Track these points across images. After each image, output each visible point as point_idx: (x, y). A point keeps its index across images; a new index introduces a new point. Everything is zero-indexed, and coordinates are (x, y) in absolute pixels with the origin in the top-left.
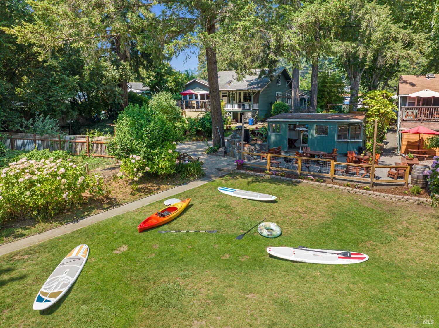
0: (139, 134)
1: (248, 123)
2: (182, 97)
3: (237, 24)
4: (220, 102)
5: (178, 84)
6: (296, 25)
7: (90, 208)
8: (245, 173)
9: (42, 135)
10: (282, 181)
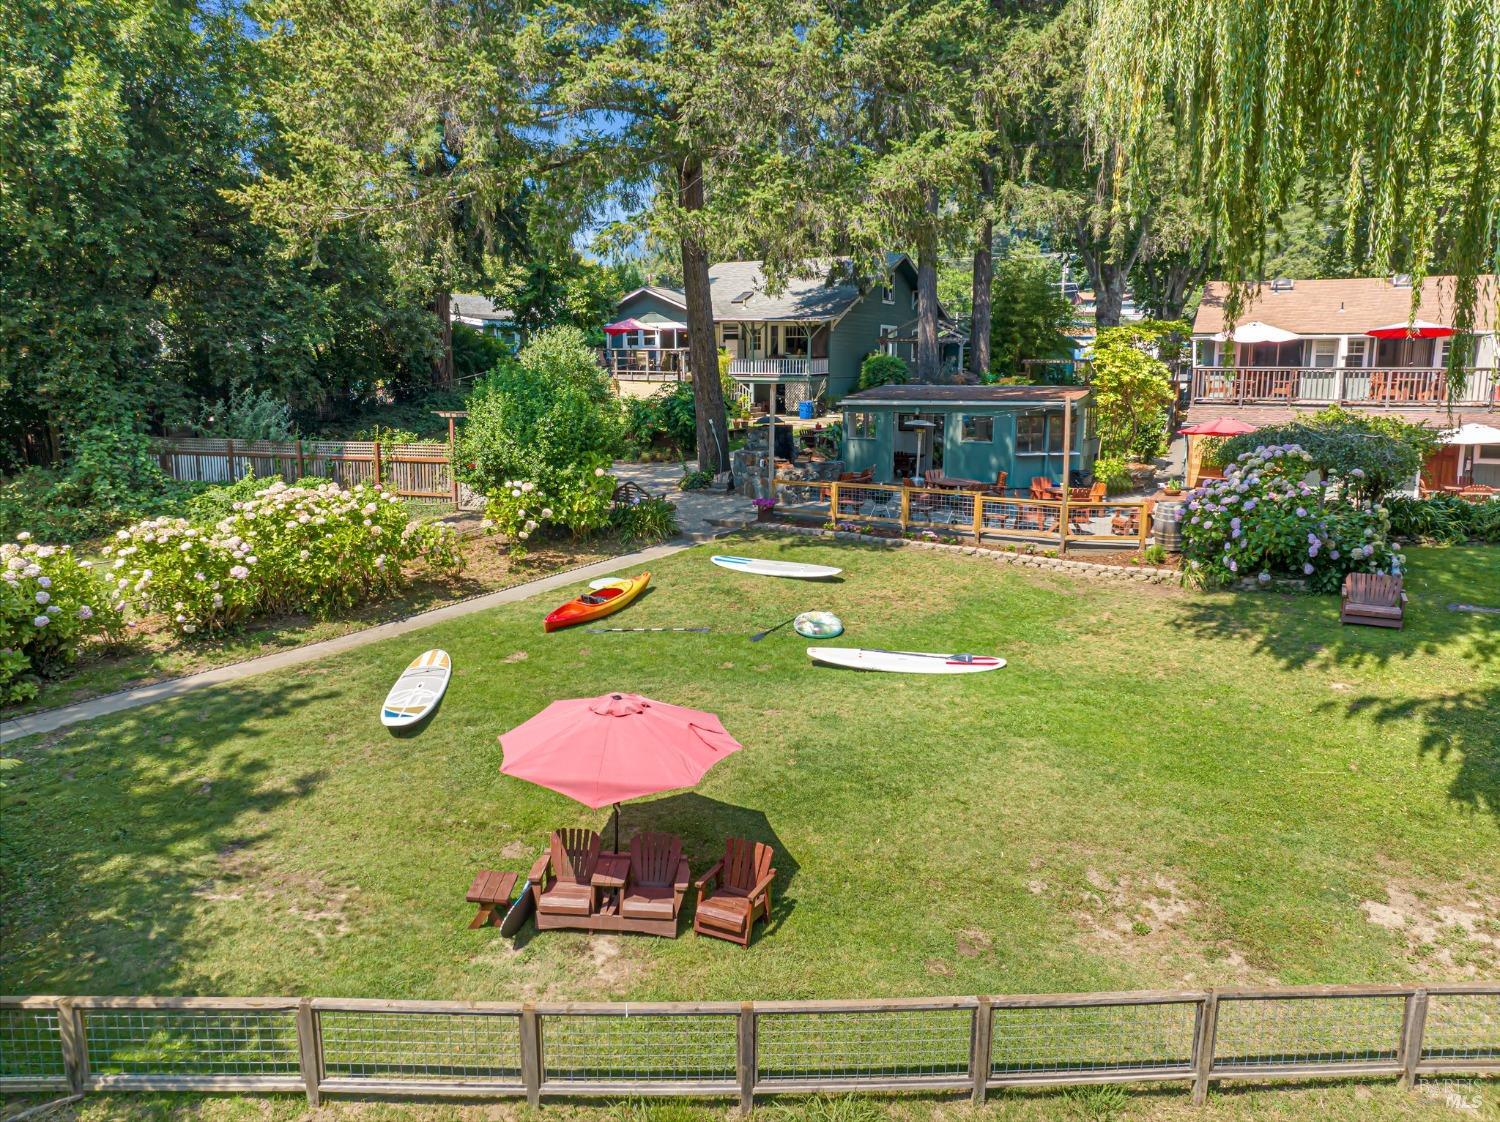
0: (529, 431)
1: (796, 414)
2: (608, 338)
3: (748, 195)
4: (715, 355)
5: (596, 302)
6: (877, 192)
7: (423, 597)
8: (777, 528)
9: (250, 443)
10: (864, 544)
